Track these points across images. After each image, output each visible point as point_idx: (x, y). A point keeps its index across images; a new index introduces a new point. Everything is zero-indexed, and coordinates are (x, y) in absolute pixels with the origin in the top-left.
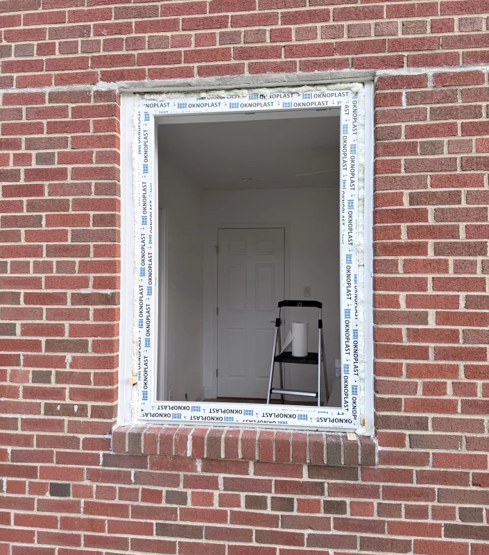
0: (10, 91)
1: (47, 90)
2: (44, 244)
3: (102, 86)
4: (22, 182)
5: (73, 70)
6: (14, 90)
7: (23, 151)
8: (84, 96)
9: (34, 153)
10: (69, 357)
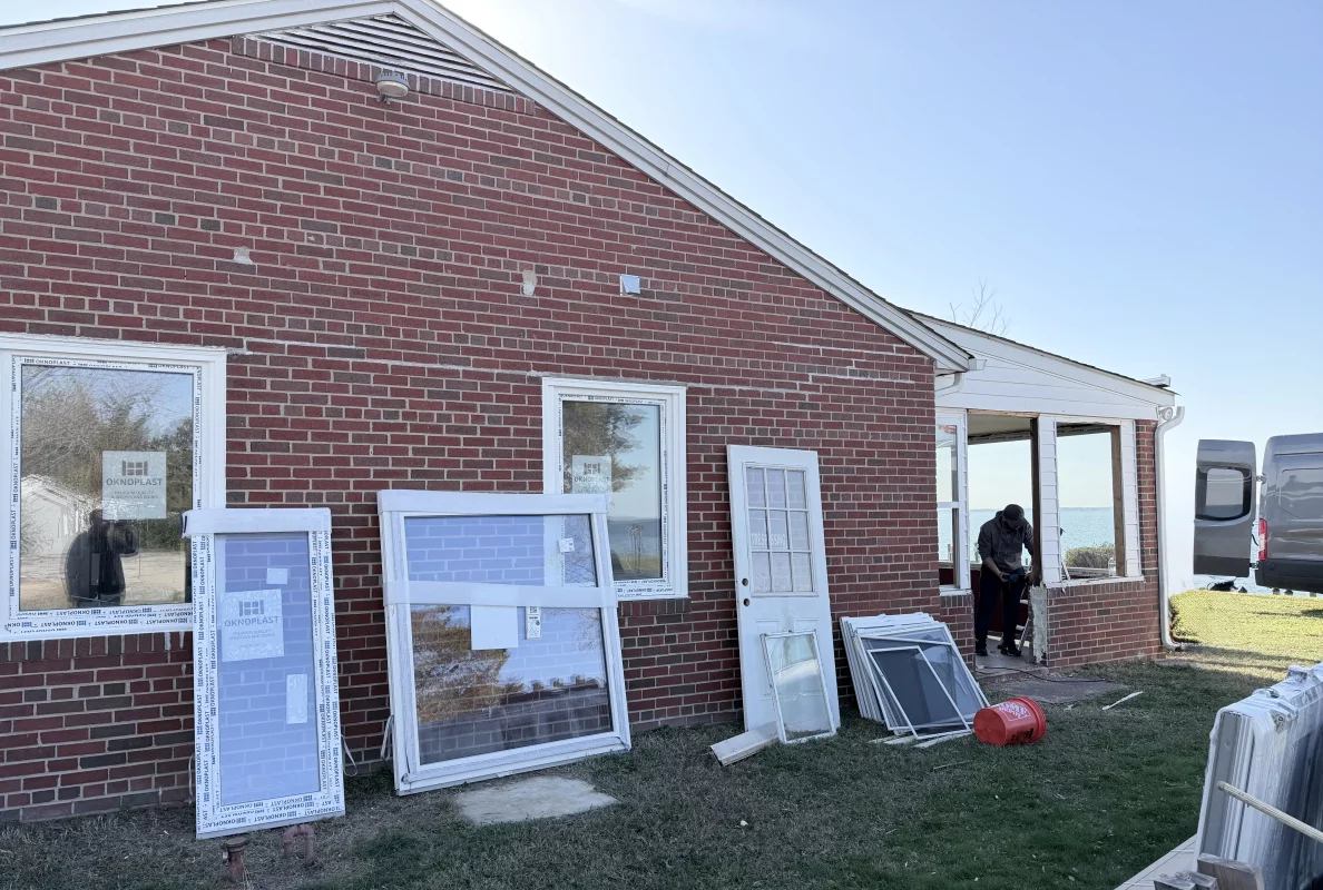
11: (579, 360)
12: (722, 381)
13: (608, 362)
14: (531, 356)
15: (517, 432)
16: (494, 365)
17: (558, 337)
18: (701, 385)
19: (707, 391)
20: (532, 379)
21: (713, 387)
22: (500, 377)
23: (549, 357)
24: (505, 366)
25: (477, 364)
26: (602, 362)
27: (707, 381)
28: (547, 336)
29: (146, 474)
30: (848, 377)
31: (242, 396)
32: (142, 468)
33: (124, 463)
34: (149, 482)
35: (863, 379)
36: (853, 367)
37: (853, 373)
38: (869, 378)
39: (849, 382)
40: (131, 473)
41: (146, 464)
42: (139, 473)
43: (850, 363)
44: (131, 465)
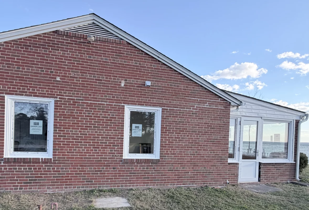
0: (107, 103)
1: (114, 104)
2: (112, 129)
3: (123, 104)
4: (109, 119)
5: (118, 101)
6: (108, 103)
7: (109, 114)
8: (120, 106)
9: (111, 114)
10: (116, 147)
11: (134, 102)
12: (171, 107)
13: (142, 102)
14: (122, 100)
15: (118, 118)
16: (113, 102)
17: (129, 96)
18: (165, 108)
19: (167, 109)
20: (122, 106)
21: (169, 108)
22: (114, 105)
23: (127, 101)
24: (116, 103)
25: (109, 102)
26: (140, 102)
27: (167, 107)
28: (127, 96)
29: (38, 125)
30: (206, 107)
31: (57, 109)
32: (38, 124)
33: (34, 122)
34: (39, 127)
35: (210, 107)
36: (207, 104)
37: (207, 105)
38: (212, 107)
39: (206, 108)
40: (35, 124)
41: (38, 123)
42: (37, 125)
43: (207, 103)
44: (35, 123)
